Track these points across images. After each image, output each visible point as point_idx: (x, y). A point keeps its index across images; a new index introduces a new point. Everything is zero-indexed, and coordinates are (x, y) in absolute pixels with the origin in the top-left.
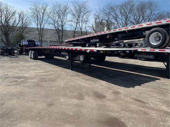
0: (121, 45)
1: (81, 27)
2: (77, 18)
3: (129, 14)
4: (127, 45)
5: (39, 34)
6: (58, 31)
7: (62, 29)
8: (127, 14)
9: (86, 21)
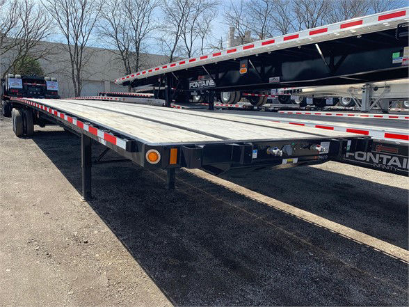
0: (293, 102)
1: (189, 47)
2: (179, 21)
3: (321, 17)
4: (310, 101)
5: (72, 62)
6: (125, 55)
7: (137, 48)
8: (315, 16)
9: (205, 32)
